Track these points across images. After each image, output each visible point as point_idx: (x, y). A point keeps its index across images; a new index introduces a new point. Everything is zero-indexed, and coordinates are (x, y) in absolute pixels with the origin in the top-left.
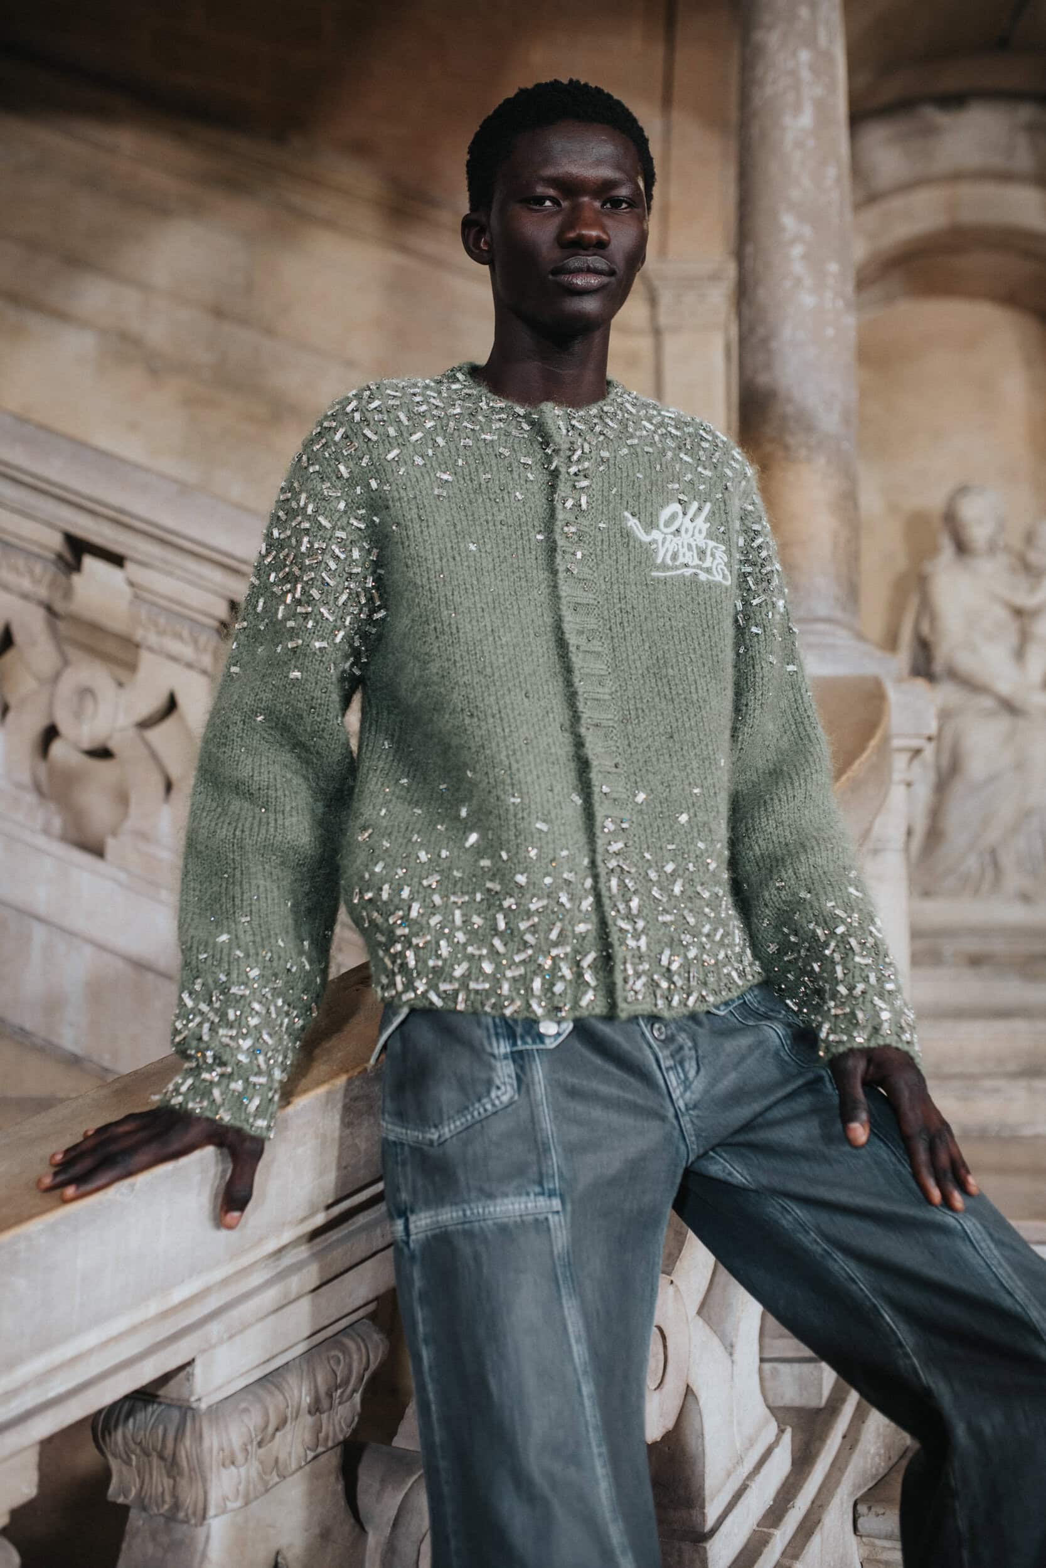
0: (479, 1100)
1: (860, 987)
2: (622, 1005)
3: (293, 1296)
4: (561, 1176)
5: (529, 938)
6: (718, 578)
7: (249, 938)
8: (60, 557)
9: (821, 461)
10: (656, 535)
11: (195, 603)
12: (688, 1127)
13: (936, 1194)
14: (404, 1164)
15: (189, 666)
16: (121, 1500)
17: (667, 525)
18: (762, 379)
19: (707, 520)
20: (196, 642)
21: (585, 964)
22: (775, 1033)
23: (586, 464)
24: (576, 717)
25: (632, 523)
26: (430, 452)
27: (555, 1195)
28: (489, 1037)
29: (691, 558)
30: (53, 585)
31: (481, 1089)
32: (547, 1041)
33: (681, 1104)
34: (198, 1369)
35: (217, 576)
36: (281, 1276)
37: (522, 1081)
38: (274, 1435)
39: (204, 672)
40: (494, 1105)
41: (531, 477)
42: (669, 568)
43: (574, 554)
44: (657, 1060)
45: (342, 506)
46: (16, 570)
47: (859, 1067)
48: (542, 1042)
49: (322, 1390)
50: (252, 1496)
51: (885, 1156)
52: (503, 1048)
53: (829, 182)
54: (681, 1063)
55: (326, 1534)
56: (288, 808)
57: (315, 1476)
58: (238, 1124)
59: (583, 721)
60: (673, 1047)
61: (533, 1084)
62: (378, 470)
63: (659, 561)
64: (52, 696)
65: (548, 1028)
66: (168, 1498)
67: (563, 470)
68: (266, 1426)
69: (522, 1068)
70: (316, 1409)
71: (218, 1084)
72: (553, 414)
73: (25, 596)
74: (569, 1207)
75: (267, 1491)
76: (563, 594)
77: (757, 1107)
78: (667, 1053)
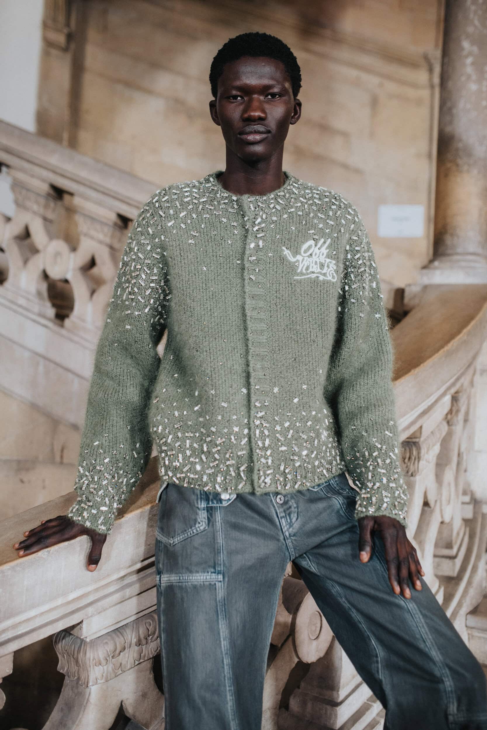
0: (191, 528)
1: (378, 484)
2: (257, 489)
3: (127, 597)
4: (224, 565)
5: (216, 456)
6: (330, 278)
7: (107, 444)
8: (115, 223)
9: (475, 172)
10: (299, 257)
12: (290, 544)
13: (397, 589)
14: (161, 552)
16: (61, 671)
17: (305, 252)
18: (448, 129)
19: (327, 249)
21: (242, 469)
22: (338, 502)
23: (263, 225)
24: (247, 352)
25: (287, 252)
26: (189, 221)
27: (221, 573)
28: (197, 500)
29: (316, 269)
30: (113, 236)
31: (192, 523)
32: (224, 503)
33: (287, 534)
34: (84, 625)
36: (123, 588)
37: (210, 520)
38: (119, 654)
40: (197, 530)
41: (236, 232)
42: (304, 274)
43: (255, 270)
44: (277, 513)
45: (149, 248)
46: (97, 230)
47: (370, 525)
48: (221, 503)
49: (142, 636)
50: (109, 678)
51: (379, 567)
52: (203, 505)
54: (289, 515)
55: (144, 695)
56: (128, 385)
57: (140, 671)
58: (93, 528)
59: (250, 353)
60: (285, 507)
61: (216, 522)
62: (165, 231)
63: (299, 271)
65: (224, 496)
66: (76, 675)
67: (250, 229)
68: (115, 650)
69: (211, 515)
70: (139, 643)
71: (87, 510)
72: (248, 200)
73: (100, 242)
74: (226, 579)
75: (116, 676)
76: (247, 291)
77: (323, 538)
78: (282, 510)
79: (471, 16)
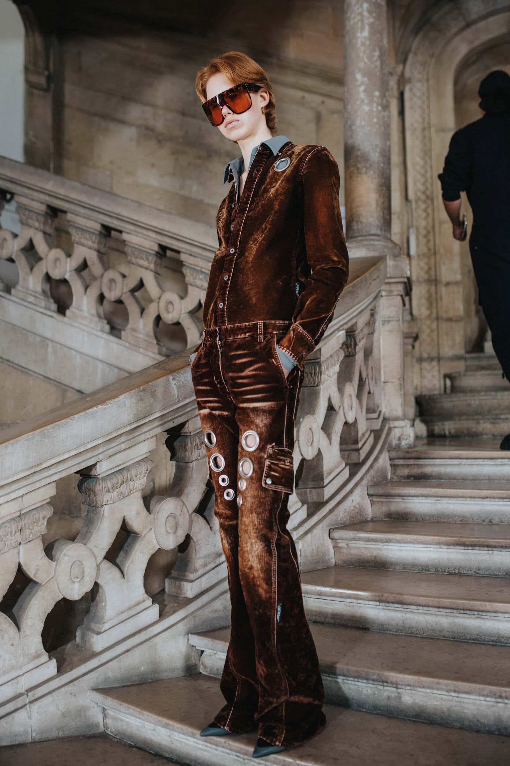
8: (101, 232)
11: (147, 246)
15: (147, 269)
18: (350, 141)
20: (148, 259)
30: (99, 243)
34: (98, 466)
35: (154, 235)
38: (121, 486)
39: (152, 271)
46: (86, 239)
49: (134, 475)
50: (115, 501)
53: (375, 58)
55: (138, 513)
57: (134, 499)
64: (101, 282)
68: (118, 484)
70: (133, 480)
73: (90, 248)
75: (120, 500)
79: (361, 55)
